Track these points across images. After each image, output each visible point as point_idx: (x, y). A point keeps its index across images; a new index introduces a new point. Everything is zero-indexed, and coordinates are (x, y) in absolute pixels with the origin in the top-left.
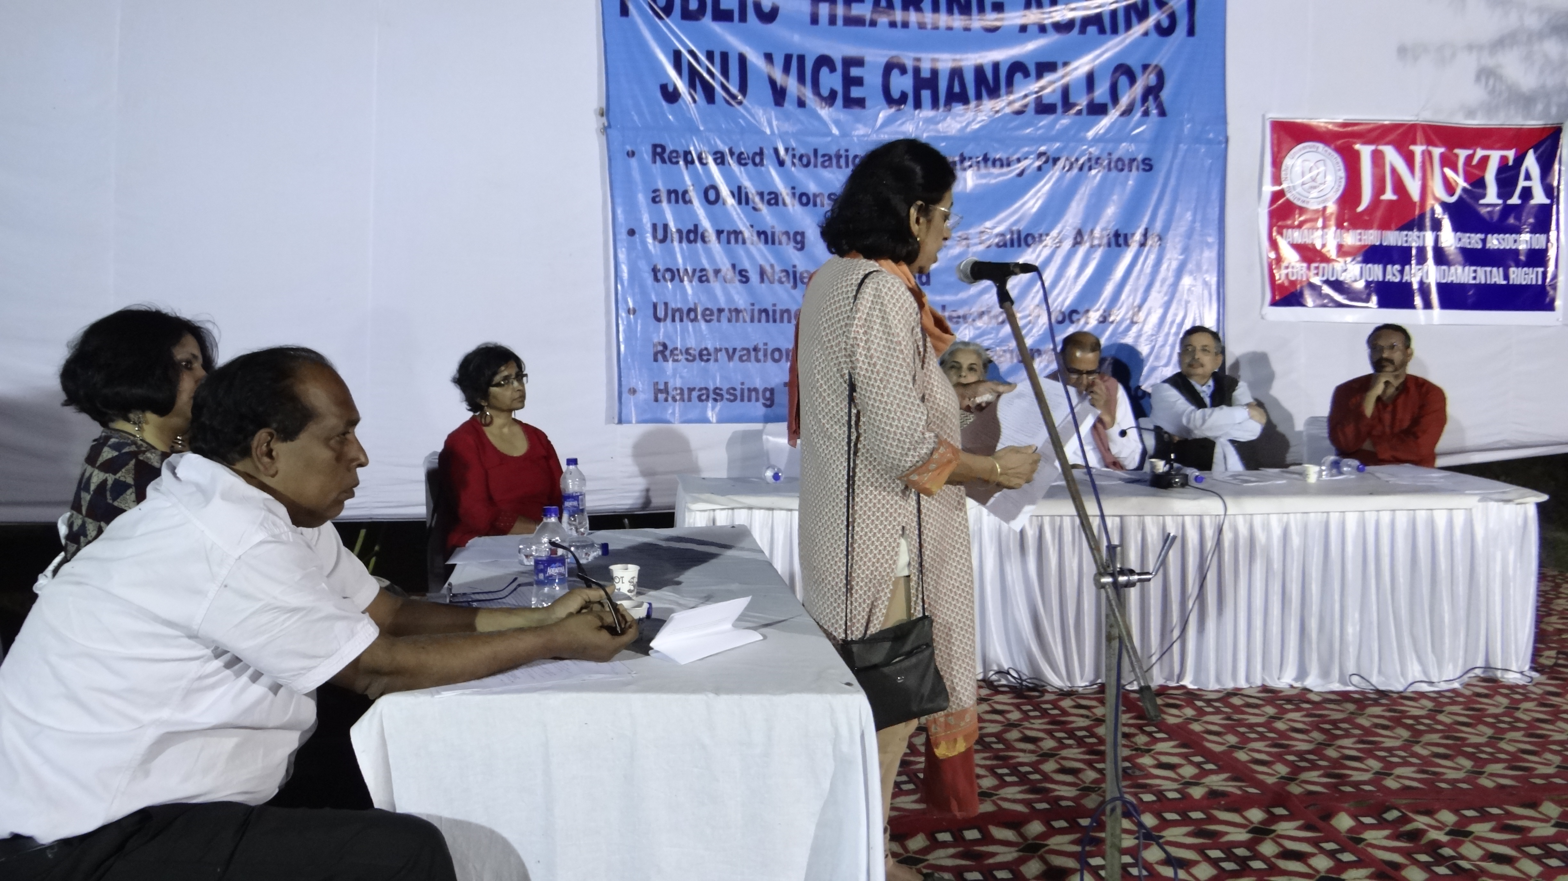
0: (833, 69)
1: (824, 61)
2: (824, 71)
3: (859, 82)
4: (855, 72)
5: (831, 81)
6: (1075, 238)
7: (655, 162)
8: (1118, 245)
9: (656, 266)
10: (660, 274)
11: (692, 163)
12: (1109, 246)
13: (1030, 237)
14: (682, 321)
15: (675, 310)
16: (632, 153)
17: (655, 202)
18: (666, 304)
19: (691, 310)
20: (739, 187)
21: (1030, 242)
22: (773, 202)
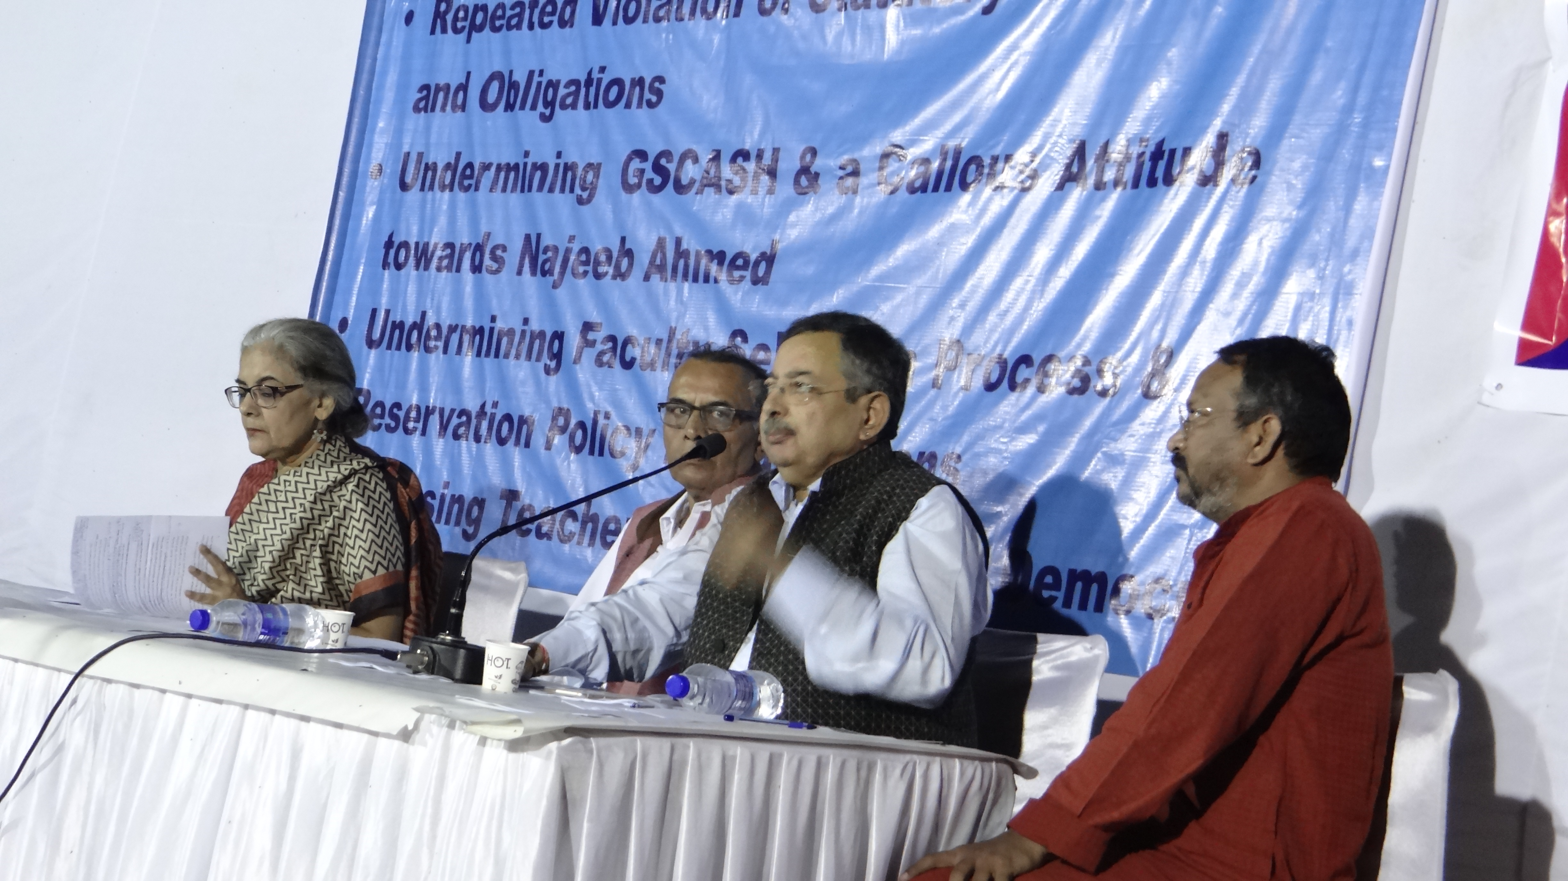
6: (1068, 167)
7: (433, 32)
8: (1152, 182)
9: (391, 236)
10: (392, 252)
11: (480, 29)
12: (1136, 184)
13: (973, 167)
14: (398, 348)
15: (395, 326)
16: (409, 18)
17: (417, 109)
18: (388, 312)
19: (414, 326)
20: (531, 73)
21: (970, 178)
22: (569, 101)
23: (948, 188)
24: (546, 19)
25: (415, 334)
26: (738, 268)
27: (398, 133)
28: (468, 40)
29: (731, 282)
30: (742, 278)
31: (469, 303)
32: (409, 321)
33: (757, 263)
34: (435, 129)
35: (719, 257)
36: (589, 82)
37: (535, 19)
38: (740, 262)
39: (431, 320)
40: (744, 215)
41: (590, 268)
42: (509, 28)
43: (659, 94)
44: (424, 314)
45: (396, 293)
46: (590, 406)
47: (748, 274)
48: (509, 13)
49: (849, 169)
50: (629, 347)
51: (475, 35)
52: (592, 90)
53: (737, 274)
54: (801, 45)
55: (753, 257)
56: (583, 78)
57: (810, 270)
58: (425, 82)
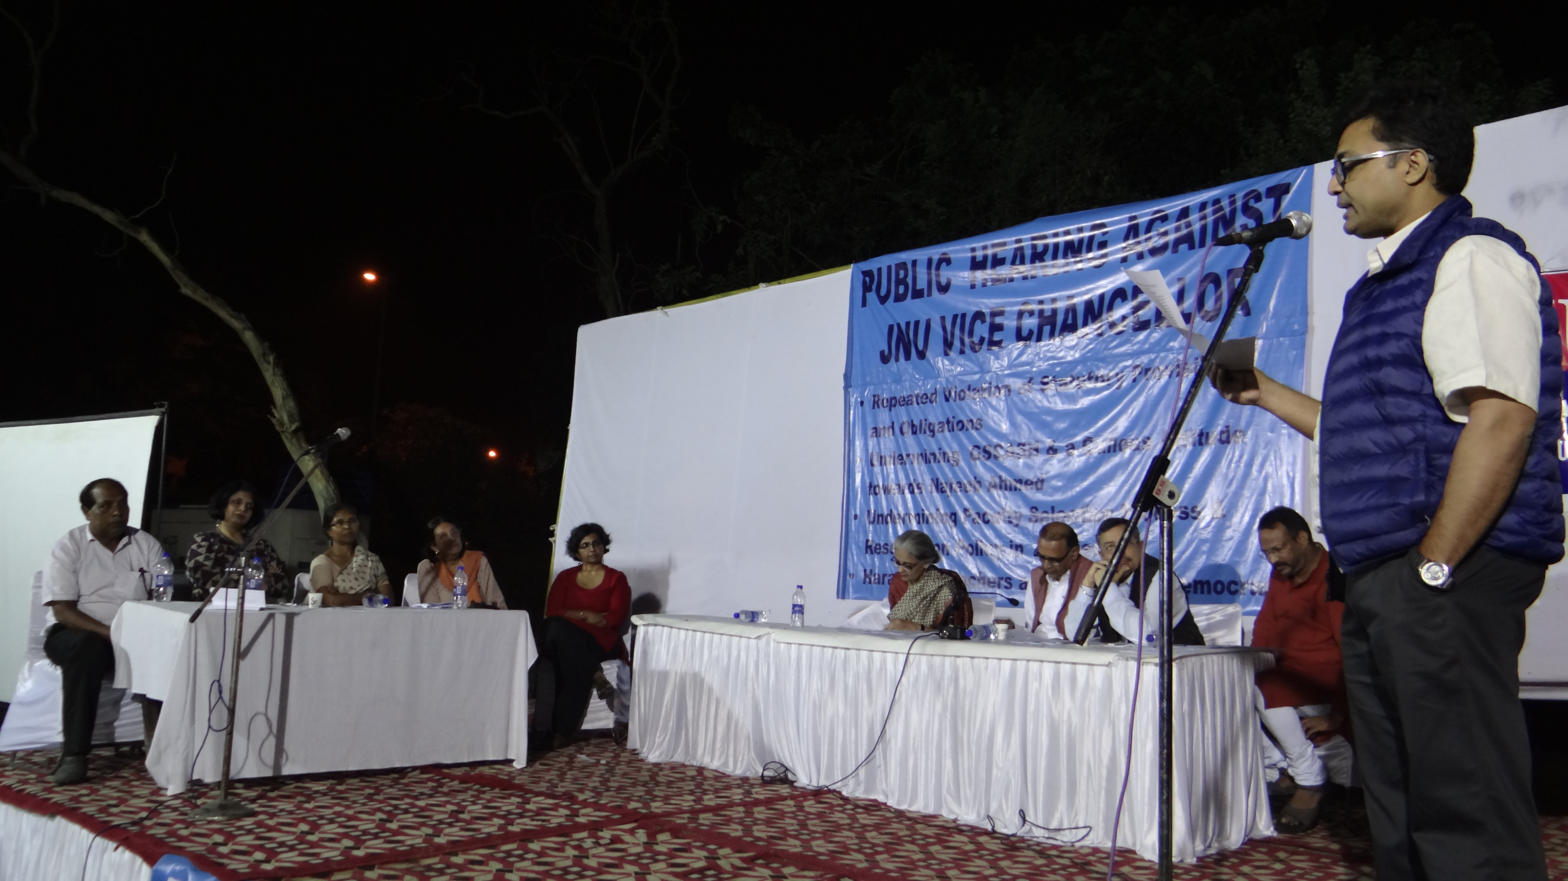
0: (983, 322)
1: (979, 316)
2: (978, 322)
3: (999, 328)
4: (998, 320)
5: (981, 330)
7: (874, 408)
8: (1201, 444)
9: (870, 483)
10: (872, 489)
11: (895, 406)
12: (1194, 445)
13: (1123, 443)
14: (883, 523)
15: (879, 516)
16: (862, 403)
17: (872, 436)
18: (875, 511)
19: (888, 515)
20: (921, 421)
21: (1123, 447)
22: (940, 430)
23: (1115, 451)
24: (924, 401)
25: (889, 518)
26: (1029, 485)
27: (866, 445)
28: (890, 410)
29: (1027, 490)
30: (1032, 488)
31: (910, 505)
32: (886, 512)
33: (1036, 483)
34: (882, 443)
35: (1020, 481)
36: (948, 422)
37: (919, 401)
38: (1029, 482)
39: (895, 512)
40: (1028, 466)
41: (963, 489)
42: (907, 405)
43: (981, 425)
44: (891, 511)
45: (877, 503)
46: (973, 538)
47: (1034, 486)
48: (906, 399)
49: (1070, 447)
50: (986, 516)
51: (893, 408)
52: (950, 425)
53: (1029, 487)
54: (1039, 404)
55: (1035, 480)
56: (945, 421)
57: (1060, 484)
58: (874, 426)
